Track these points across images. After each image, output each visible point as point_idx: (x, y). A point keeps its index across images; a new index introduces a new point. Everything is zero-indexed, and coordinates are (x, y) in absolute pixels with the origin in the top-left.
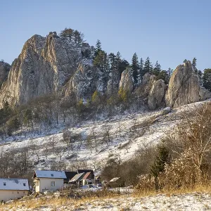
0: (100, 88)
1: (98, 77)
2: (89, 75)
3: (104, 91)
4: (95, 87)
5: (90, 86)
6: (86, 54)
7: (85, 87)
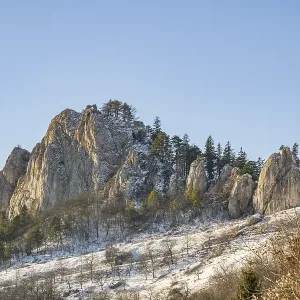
0: (159, 186)
1: (157, 171)
2: (143, 167)
3: (164, 191)
4: (152, 185)
5: (145, 182)
6: (139, 137)
7: (138, 185)
